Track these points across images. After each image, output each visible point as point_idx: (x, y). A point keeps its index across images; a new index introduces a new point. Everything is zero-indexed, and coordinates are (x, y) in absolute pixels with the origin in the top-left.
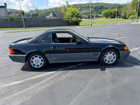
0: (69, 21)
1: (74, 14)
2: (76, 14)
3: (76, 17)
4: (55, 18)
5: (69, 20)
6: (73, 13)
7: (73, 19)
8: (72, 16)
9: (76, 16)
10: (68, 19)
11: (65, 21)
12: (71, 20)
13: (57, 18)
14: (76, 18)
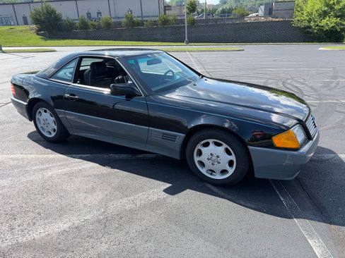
0: (310, 27)
1: (332, 8)
2: (337, 7)
3: (337, 17)
4: (270, 19)
5: (312, 24)
6: (327, 5)
7: (324, 22)
8: (324, 14)
9: (338, 14)
10: (309, 22)
11: (299, 28)
12: (317, 25)
13: (274, 19)
14: (334, 20)
